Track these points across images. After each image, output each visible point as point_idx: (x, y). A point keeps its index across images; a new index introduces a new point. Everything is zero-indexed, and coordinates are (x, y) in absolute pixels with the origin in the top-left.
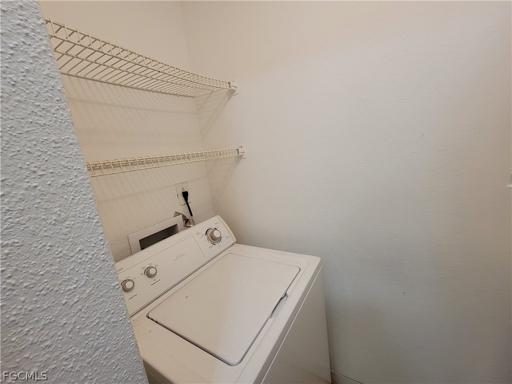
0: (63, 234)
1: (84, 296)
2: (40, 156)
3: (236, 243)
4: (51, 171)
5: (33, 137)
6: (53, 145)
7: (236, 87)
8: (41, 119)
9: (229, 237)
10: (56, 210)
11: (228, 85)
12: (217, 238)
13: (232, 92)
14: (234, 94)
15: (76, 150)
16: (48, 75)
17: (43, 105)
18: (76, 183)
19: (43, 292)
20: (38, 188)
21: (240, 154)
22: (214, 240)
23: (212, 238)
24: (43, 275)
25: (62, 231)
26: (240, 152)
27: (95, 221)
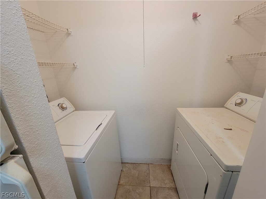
0: (31, 75)
1: (38, 96)
2: (23, 49)
3: (75, 110)
4: (26, 54)
5: (21, 43)
6: (26, 46)
7: (71, 32)
8: (22, 37)
9: (71, 107)
10: (29, 67)
11: (67, 30)
12: (65, 108)
13: (69, 34)
14: (70, 35)
15: (32, 49)
16: (23, 23)
17: (23, 33)
18: (33, 60)
19: (27, 91)
20: (24, 59)
21: (75, 66)
22: (63, 108)
23: (62, 107)
24: (27, 86)
25: (31, 74)
26: (75, 65)
27: (39, 73)
